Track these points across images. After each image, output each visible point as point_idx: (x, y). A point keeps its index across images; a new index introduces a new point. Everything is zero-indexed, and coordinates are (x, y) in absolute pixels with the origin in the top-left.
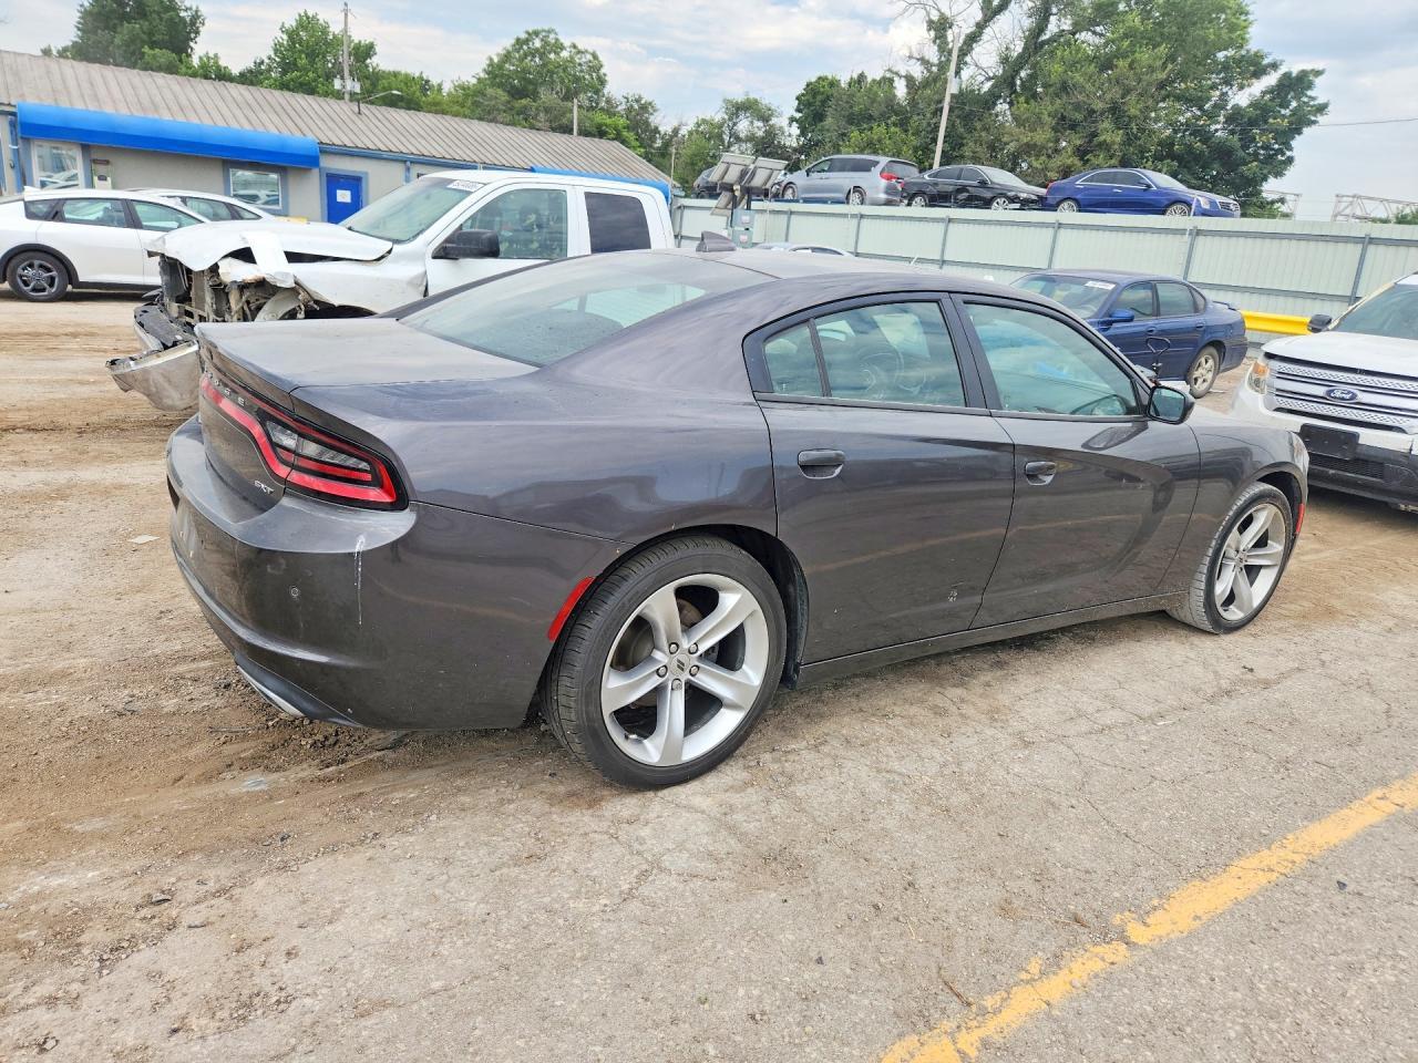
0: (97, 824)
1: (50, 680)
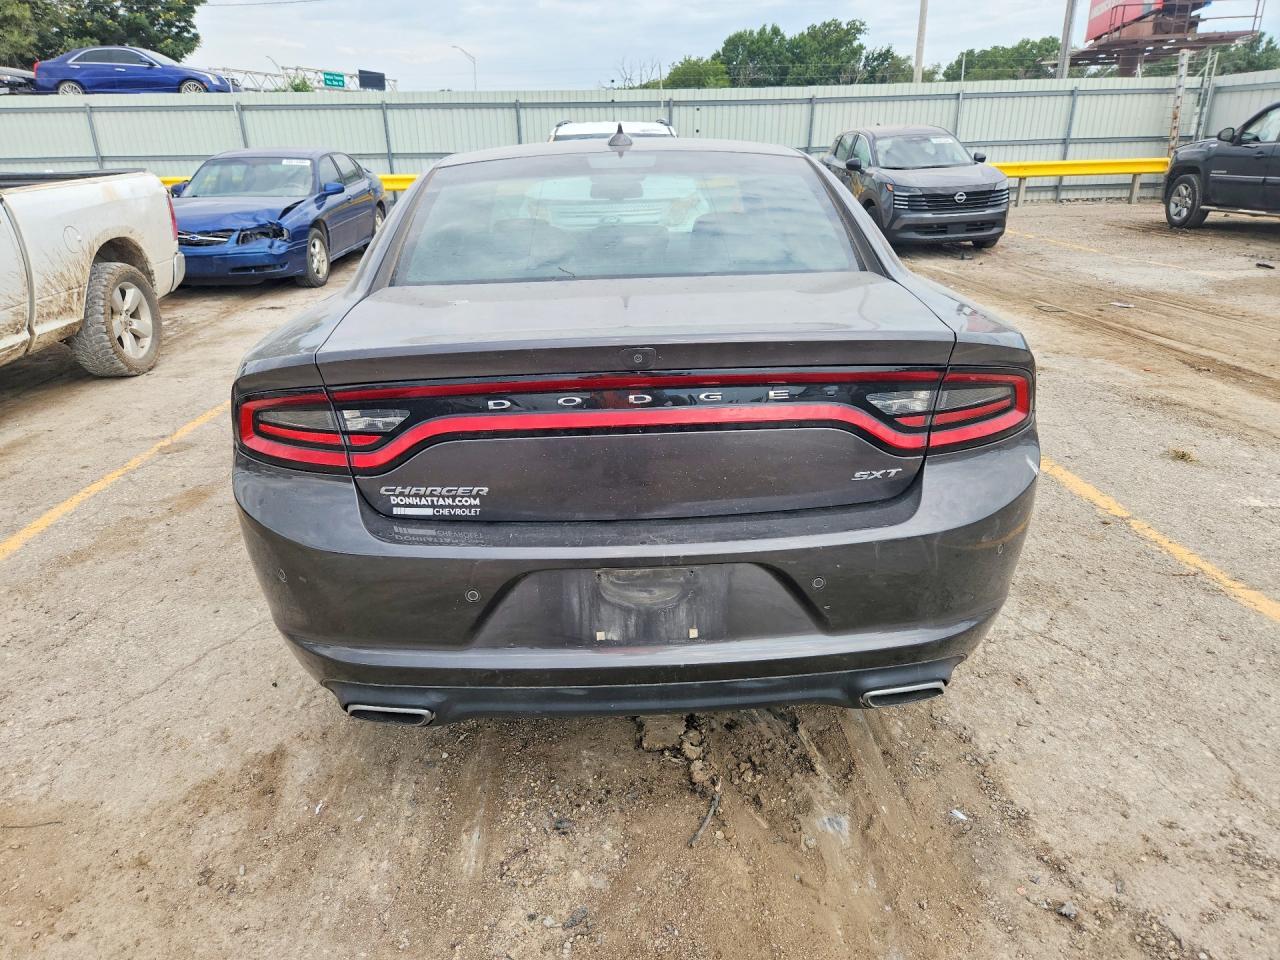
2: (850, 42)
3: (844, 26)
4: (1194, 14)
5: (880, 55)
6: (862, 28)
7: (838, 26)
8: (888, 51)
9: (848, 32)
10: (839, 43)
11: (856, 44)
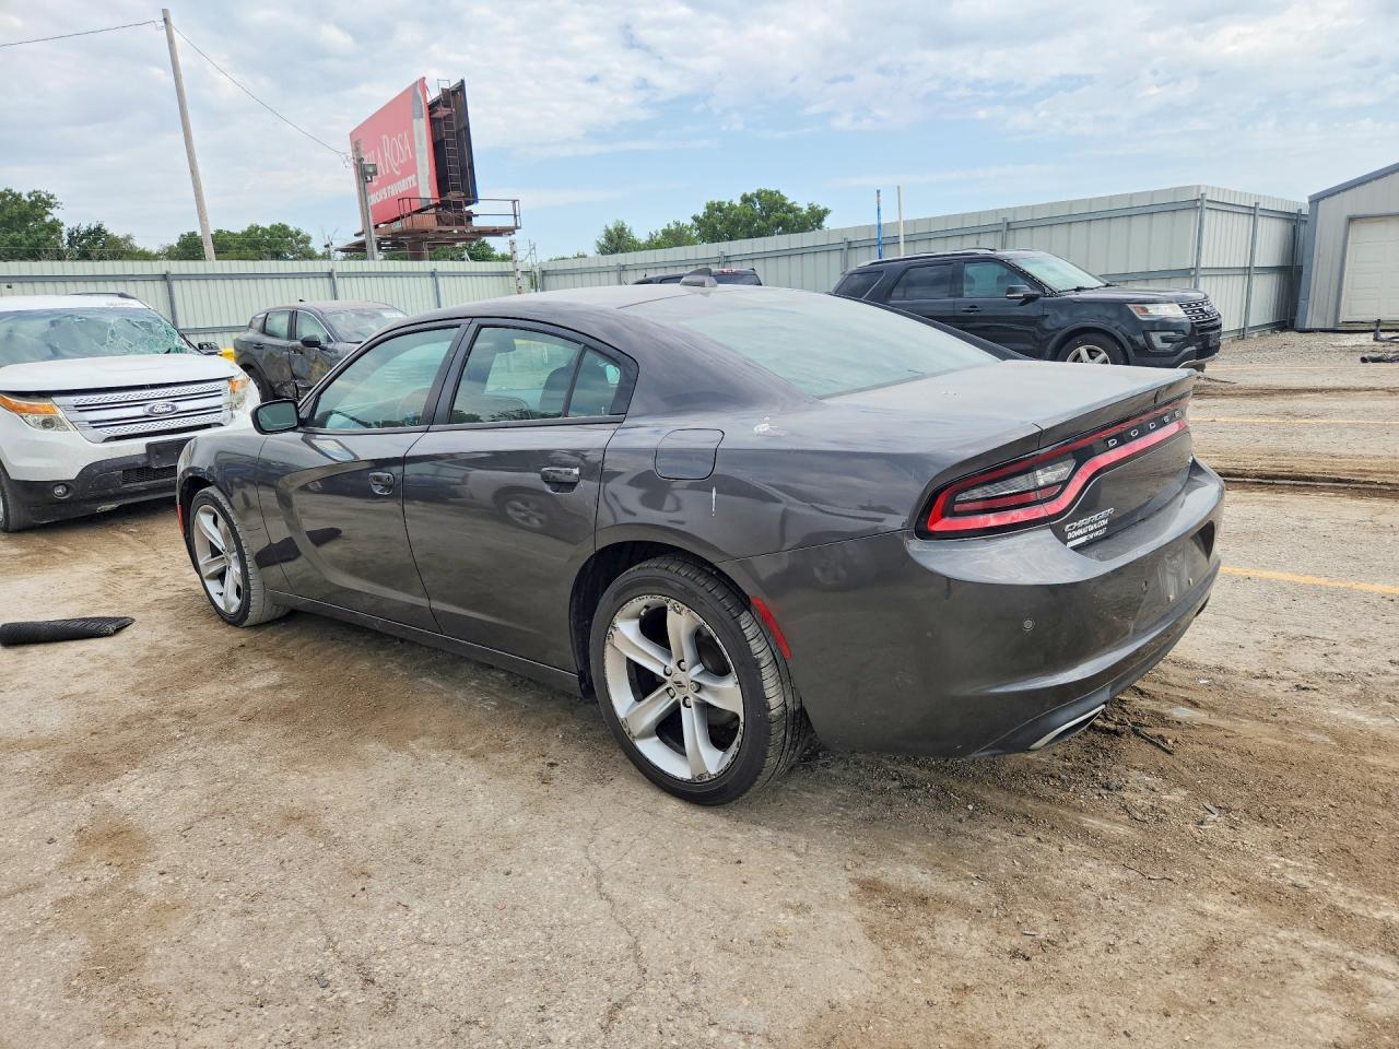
0: (1312, 736)
1: (1268, 896)
2: (41, 216)
3: (25, 197)
4: (467, 208)
5: (89, 233)
6: (51, 200)
7: (17, 197)
8: (99, 229)
9: (33, 205)
10: (24, 217)
11: (48, 219)
